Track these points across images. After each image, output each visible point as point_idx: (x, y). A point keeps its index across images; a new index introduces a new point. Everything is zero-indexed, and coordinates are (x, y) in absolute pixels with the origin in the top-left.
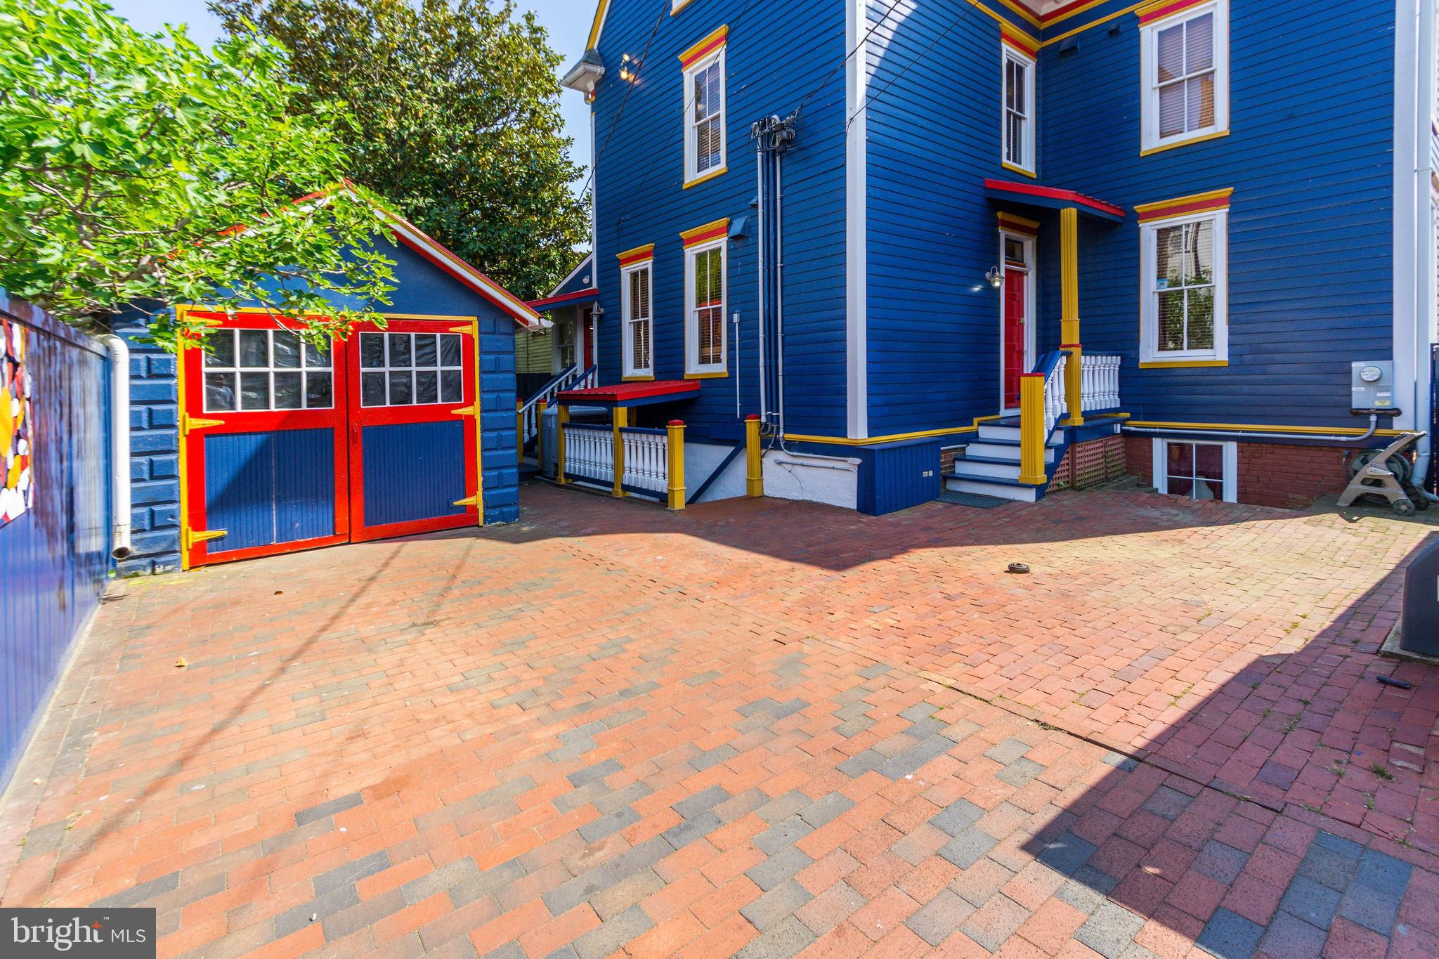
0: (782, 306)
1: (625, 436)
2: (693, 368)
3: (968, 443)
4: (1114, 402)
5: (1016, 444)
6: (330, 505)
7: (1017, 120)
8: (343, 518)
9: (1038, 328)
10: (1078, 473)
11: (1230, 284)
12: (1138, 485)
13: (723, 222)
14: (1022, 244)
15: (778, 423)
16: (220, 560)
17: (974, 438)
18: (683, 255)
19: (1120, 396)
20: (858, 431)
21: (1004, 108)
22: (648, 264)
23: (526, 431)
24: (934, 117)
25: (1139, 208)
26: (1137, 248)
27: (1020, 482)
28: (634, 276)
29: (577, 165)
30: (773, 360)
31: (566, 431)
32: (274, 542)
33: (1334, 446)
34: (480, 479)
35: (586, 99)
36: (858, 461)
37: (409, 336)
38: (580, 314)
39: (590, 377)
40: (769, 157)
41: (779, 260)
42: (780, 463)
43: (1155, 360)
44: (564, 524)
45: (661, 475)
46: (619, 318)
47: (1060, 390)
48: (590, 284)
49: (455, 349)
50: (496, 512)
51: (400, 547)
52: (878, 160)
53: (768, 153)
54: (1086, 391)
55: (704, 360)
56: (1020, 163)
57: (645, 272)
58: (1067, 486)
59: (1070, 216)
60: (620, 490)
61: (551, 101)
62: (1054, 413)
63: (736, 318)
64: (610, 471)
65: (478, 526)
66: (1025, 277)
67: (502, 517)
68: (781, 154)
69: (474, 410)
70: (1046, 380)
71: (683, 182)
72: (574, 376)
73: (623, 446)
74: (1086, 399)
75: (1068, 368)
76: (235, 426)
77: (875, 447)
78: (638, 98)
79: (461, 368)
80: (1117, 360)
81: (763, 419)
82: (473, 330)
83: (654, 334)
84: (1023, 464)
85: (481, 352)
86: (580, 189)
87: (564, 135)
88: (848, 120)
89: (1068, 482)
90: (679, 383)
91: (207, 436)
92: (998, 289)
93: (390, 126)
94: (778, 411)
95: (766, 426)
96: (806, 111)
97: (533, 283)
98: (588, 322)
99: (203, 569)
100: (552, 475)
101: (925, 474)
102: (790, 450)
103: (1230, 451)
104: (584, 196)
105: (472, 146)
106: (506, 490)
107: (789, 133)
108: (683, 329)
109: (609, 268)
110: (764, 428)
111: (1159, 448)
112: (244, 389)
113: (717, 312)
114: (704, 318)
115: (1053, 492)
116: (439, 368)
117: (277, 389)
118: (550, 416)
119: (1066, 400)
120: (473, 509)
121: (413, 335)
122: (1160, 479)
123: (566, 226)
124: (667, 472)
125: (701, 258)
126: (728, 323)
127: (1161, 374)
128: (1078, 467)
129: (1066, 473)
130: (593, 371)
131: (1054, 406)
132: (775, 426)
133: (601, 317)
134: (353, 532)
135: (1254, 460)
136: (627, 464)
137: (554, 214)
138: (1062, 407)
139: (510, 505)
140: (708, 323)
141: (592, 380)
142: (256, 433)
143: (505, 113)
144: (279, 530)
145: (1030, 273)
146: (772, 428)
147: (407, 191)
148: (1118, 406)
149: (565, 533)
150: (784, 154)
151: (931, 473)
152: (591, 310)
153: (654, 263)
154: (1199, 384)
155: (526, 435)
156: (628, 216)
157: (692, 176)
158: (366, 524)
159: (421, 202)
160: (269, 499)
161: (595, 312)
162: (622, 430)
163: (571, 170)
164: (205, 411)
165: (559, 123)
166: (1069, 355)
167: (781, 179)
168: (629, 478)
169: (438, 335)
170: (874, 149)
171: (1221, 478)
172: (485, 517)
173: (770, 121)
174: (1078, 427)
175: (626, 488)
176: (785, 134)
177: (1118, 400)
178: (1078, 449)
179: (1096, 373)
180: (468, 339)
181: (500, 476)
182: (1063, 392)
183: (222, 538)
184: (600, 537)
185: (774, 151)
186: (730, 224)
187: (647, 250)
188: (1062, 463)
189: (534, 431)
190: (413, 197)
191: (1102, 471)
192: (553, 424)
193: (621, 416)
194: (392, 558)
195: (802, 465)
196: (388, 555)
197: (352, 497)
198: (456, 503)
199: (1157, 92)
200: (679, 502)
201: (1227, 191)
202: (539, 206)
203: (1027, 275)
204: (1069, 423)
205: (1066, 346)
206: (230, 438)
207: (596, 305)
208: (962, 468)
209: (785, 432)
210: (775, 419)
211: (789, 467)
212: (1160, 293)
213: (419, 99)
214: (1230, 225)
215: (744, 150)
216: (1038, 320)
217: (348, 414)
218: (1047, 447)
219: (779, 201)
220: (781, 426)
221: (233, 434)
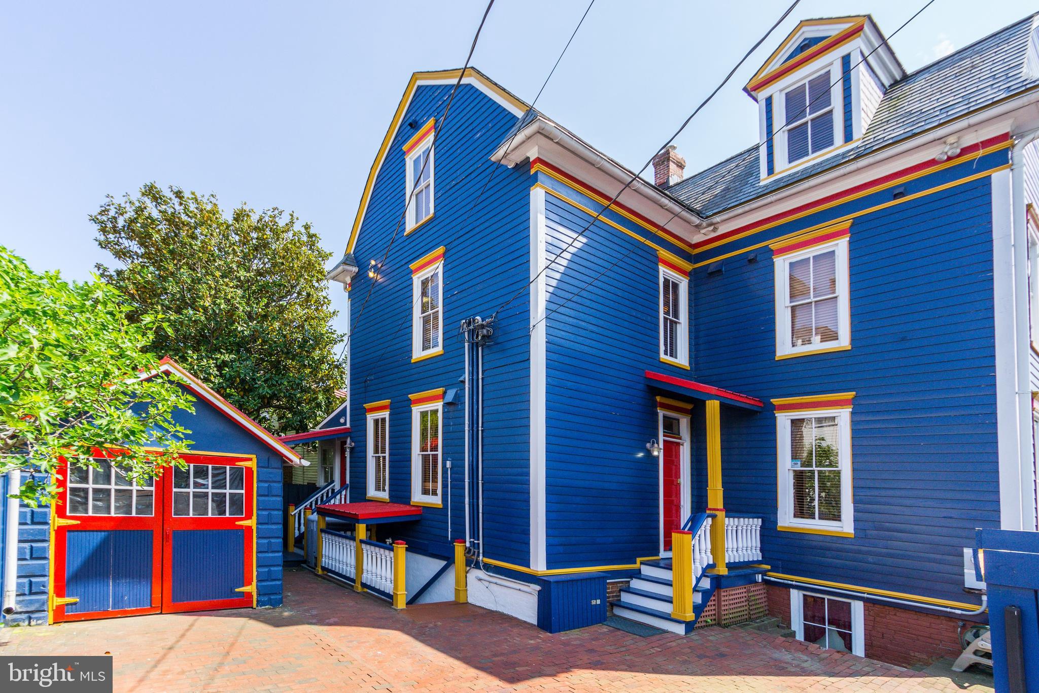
0: (483, 461)
1: (364, 546)
2: (418, 497)
3: (632, 578)
4: (757, 555)
5: (669, 584)
6: (149, 585)
7: (672, 326)
8: (157, 595)
9: (692, 488)
10: (723, 613)
11: (854, 470)
12: (778, 626)
13: (440, 391)
14: (678, 420)
15: (479, 548)
16: (74, 619)
17: (637, 574)
18: (411, 411)
19: (761, 550)
20: (539, 564)
21: (662, 315)
22: (386, 414)
23: (297, 529)
24: (601, 323)
25: (775, 401)
26: (774, 433)
27: (672, 617)
28: (376, 421)
29: (339, 333)
30: (475, 500)
31: (323, 535)
32: (110, 609)
33: (950, 617)
34: (255, 574)
35: (345, 288)
36: (538, 588)
37: (208, 467)
38: (338, 443)
39: (344, 493)
40: (474, 347)
41: (480, 425)
42: (480, 580)
43: (791, 525)
44: (314, 612)
45: (389, 580)
46: (365, 451)
47: (706, 544)
48: (345, 424)
49: (239, 478)
50: (266, 598)
51: (196, 620)
52: (555, 357)
53: (473, 344)
54: (730, 546)
55: (425, 492)
56: (676, 358)
57: (383, 420)
58: (714, 622)
59: (713, 407)
60: (360, 586)
61: (322, 285)
62: (701, 563)
63: (448, 464)
64: (353, 571)
65: (252, 608)
66: (681, 447)
67: (270, 602)
68: (482, 346)
69: (252, 523)
70: (693, 537)
71: (411, 357)
72: (333, 490)
73: (363, 553)
74: (730, 552)
75: (713, 528)
76: (87, 525)
77: (552, 579)
78: (380, 292)
79: (243, 491)
80: (759, 522)
81: (468, 544)
82: (253, 464)
83: (390, 467)
84: (674, 601)
85: (258, 481)
86: (340, 352)
87: (331, 309)
88: (531, 326)
89: (715, 620)
90: (407, 508)
91: (69, 531)
92: (658, 457)
93: (207, 304)
94: (478, 540)
95: (470, 550)
96: (500, 316)
97: (305, 418)
98: (343, 452)
99: (63, 625)
100: (313, 565)
101: (594, 602)
102: (487, 571)
103: (858, 610)
104: (343, 357)
105: (265, 317)
106: (274, 583)
107: (488, 331)
108: (410, 467)
109: (359, 415)
110: (468, 551)
111: (796, 598)
112: (94, 500)
113: (435, 457)
114: (425, 459)
115: (702, 627)
116: (228, 491)
117: (116, 500)
118: (313, 521)
119: (712, 552)
120: (249, 595)
121: (210, 466)
122: (797, 623)
123: (329, 377)
124: (393, 579)
125: (424, 415)
126: (443, 468)
127: (796, 538)
128: (723, 608)
129: (713, 612)
130: (346, 489)
131: (701, 558)
132: (476, 551)
133: (352, 449)
134: (164, 606)
135: (878, 619)
136: (365, 567)
137: (321, 368)
138: (708, 559)
139: (276, 594)
140: (429, 464)
141: (345, 495)
142: (101, 531)
143: (289, 293)
144: (114, 599)
145: (685, 444)
146: (474, 552)
147: (217, 349)
148: (760, 559)
149: (314, 621)
150: (485, 346)
151: (598, 602)
152: (345, 443)
153: (390, 415)
154: (829, 549)
155: (297, 531)
156: (372, 377)
157: (418, 353)
158: (173, 601)
159: (227, 357)
160: (108, 577)
161: (348, 445)
162: (362, 541)
163: (335, 336)
164: (68, 514)
165: (327, 301)
166: (714, 517)
167: (483, 364)
168: (366, 578)
169: (228, 467)
170: (552, 348)
171: (850, 629)
172: (258, 601)
173: (474, 320)
174: (723, 576)
175: (364, 585)
176: (485, 331)
177: (760, 554)
178: (723, 594)
179: (740, 532)
180: (249, 470)
181: (269, 571)
182: (709, 546)
183: (75, 604)
184: (338, 628)
185: (477, 343)
186: (445, 393)
187: (384, 404)
188: (709, 604)
189: (303, 529)
190: (221, 353)
191: (746, 612)
192: (314, 527)
193: (361, 531)
194: (188, 630)
195: (496, 583)
196: (186, 626)
197: (164, 582)
198: (237, 590)
199: (790, 309)
200: (401, 604)
201: (850, 395)
202: (311, 363)
203: (683, 445)
204: (716, 572)
205: (710, 509)
206: (84, 533)
207: (349, 441)
208: (626, 598)
209: (484, 556)
210: (476, 546)
211: (487, 584)
212: (795, 471)
213: (227, 285)
214: (854, 423)
215: (455, 339)
216: (692, 482)
217: (163, 521)
218: (695, 590)
219: (480, 381)
220: (481, 551)
221: (85, 531)
